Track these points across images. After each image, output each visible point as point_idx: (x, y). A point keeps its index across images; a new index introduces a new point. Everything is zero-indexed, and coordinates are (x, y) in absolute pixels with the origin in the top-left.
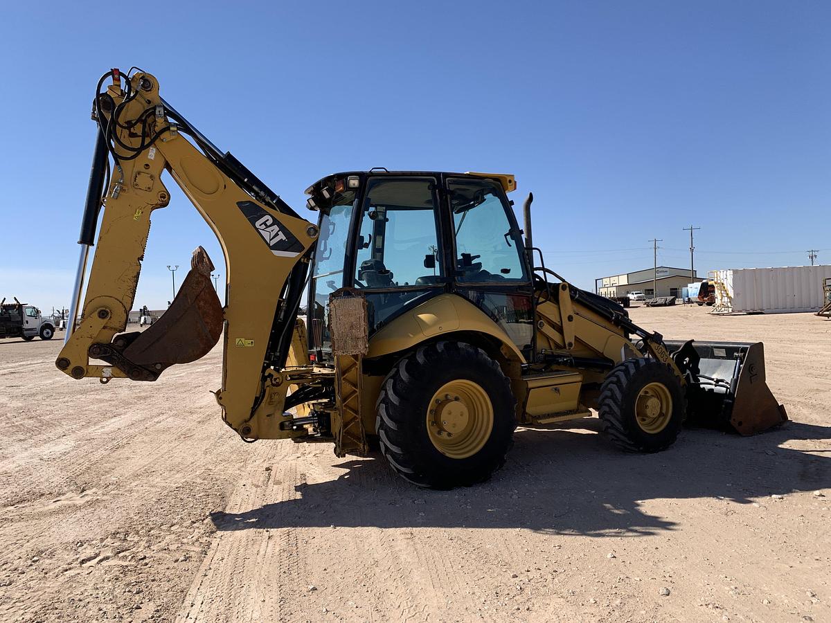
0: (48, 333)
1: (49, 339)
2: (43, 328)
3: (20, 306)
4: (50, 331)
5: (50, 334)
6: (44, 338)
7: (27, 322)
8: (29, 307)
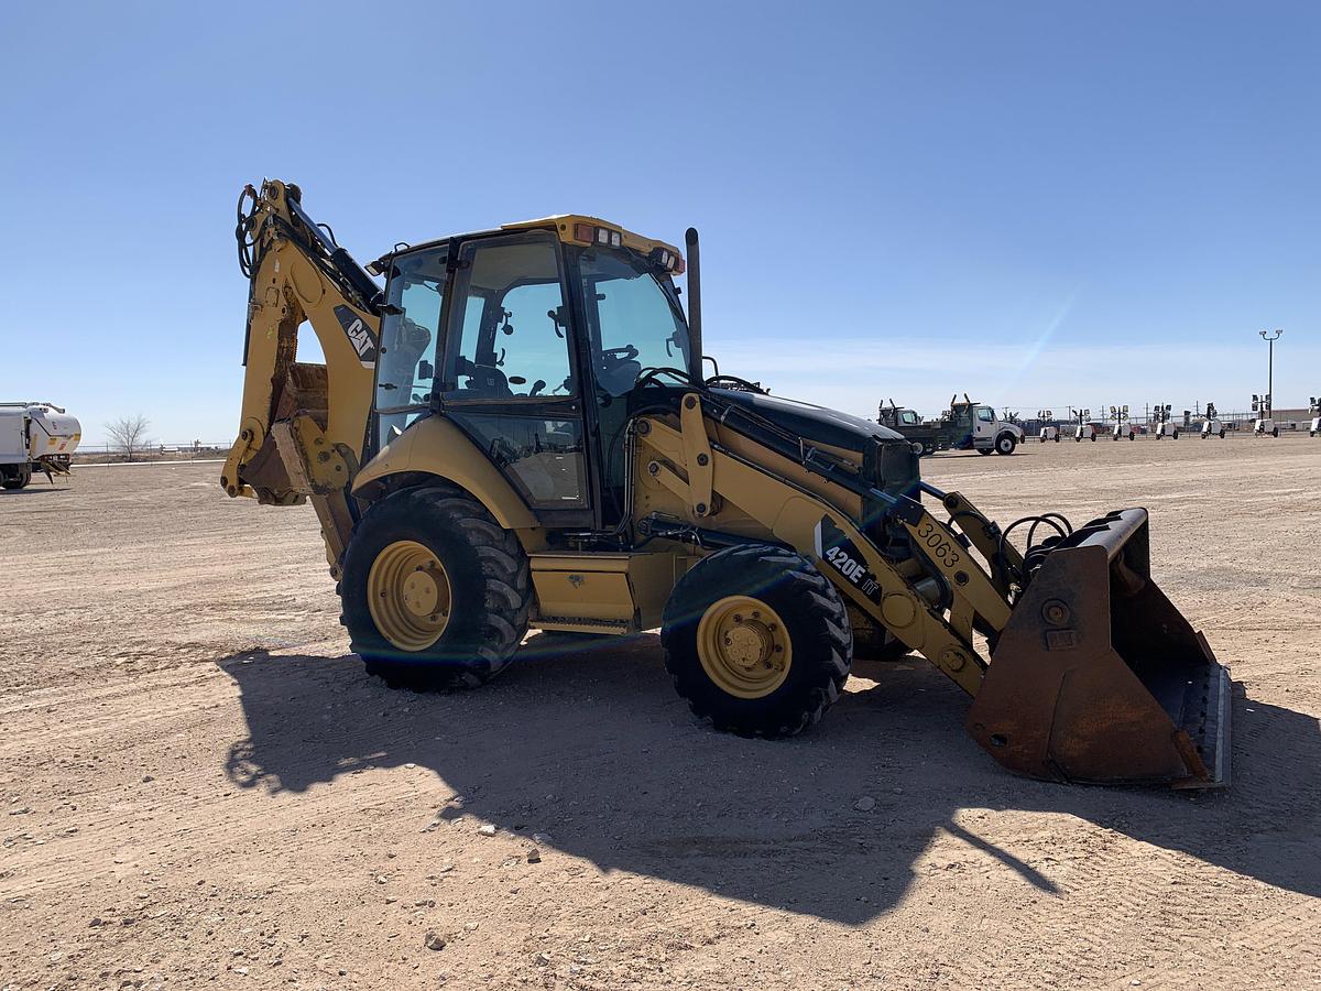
0: (1007, 445)
1: (1008, 453)
2: (1000, 438)
3: (971, 405)
4: (1010, 442)
5: (1010, 447)
6: (1002, 453)
7: (979, 428)
8: (982, 408)
